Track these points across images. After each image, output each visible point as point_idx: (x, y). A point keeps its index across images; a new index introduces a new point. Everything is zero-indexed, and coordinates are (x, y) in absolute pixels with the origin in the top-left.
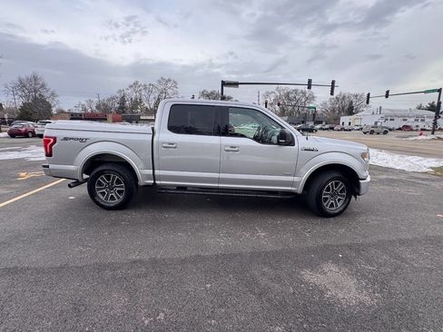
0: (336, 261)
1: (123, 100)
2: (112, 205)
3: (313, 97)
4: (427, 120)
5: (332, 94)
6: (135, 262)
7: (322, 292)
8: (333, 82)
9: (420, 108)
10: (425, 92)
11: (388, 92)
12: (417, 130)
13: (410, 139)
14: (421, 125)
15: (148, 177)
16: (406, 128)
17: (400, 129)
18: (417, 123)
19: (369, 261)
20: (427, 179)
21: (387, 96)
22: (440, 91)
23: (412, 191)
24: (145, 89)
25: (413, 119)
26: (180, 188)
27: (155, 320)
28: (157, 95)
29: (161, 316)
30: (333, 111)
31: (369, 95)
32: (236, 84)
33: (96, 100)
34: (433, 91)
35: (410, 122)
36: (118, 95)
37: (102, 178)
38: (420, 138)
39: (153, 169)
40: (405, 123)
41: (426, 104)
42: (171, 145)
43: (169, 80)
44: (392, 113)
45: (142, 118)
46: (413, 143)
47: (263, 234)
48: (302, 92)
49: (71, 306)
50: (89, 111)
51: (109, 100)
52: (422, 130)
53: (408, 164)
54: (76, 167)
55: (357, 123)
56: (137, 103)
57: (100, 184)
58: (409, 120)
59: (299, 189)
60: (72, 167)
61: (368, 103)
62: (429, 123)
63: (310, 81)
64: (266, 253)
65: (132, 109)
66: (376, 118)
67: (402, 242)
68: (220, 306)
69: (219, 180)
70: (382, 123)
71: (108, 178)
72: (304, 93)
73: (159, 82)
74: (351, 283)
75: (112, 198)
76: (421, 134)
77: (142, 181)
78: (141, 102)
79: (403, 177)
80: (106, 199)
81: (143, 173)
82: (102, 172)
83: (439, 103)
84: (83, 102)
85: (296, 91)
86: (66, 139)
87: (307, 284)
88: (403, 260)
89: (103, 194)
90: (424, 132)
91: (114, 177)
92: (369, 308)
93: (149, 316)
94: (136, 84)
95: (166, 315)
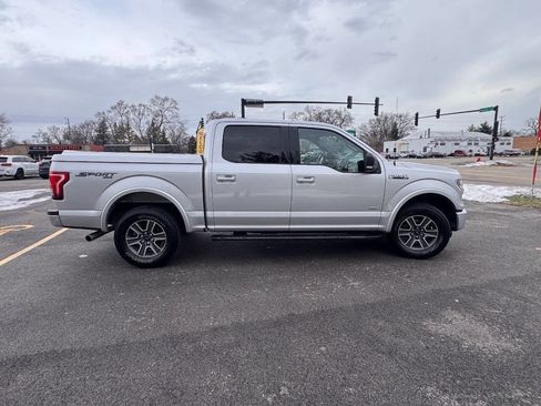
0: (455, 307)
1: (103, 127)
2: (149, 261)
3: (351, 119)
4: (481, 143)
5: (376, 114)
6: (215, 329)
7: (457, 343)
8: (377, 100)
9: (471, 130)
10: (481, 110)
11: (438, 111)
12: (471, 156)
13: (468, 165)
14: (475, 150)
15: (198, 220)
16: (459, 153)
17: (452, 155)
18: (470, 148)
19: (491, 305)
20: (505, 210)
21: (438, 116)
22: (496, 109)
23: (496, 224)
24: (134, 110)
25: (465, 143)
26: (237, 233)
27: (280, 397)
28: (150, 119)
29: (284, 390)
30: (375, 135)
31: (417, 115)
32: (260, 103)
33: (63, 127)
34: (489, 109)
35: (463, 147)
36: (96, 120)
37: (135, 227)
38: (478, 164)
39: (205, 211)
40: (457, 148)
41: (478, 125)
42: (229, 178)
43: (166, 99)
44: (443, 137)
45: (132, 149)
46: (473, 170)
47: (357, 283)
48: (336, 112)
49: (161, 392)
50: (55, 141)
51: (83, 127)
52: (476, 155)
53: (480, 193)
54: (98, 212)
55: (404, 148)
56: (123, 130)
57: (132, 234)
58: (461, 143)
59: (387, 227)
60: (92, 213)
61: (416, 124)
62: (483, 148)
63: (350, 99)
64: (372, 306)
65: (116, 137)
66: (425, 142)
67: (515, 280)
68: (350, 372)
69: (290, 221)
70: (432, 149)
71: (143, 225)
72: (339, 114)
73: (153, 101)
74: (484, 329)
75: (149, 252)
76: (479, 160)
77: (190, 226)
78: (129, 129)
79: (478, 209)
80: (141, 253)
81: (191, 215)
82: (134, 218)
83: (496, 124)
84: (45, 130)
85: (329, 111)
86: (83, 174)
87: (436, 335)
88: (526, 300)
89: (137, 247)
90: (482, 158)
91: (151, 224)
92: (518, 354)
93: (268, 392)
94: (120, 104)
95: (289, 388)
